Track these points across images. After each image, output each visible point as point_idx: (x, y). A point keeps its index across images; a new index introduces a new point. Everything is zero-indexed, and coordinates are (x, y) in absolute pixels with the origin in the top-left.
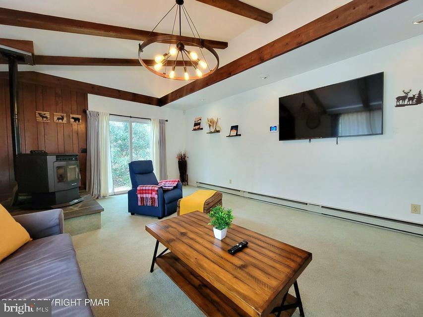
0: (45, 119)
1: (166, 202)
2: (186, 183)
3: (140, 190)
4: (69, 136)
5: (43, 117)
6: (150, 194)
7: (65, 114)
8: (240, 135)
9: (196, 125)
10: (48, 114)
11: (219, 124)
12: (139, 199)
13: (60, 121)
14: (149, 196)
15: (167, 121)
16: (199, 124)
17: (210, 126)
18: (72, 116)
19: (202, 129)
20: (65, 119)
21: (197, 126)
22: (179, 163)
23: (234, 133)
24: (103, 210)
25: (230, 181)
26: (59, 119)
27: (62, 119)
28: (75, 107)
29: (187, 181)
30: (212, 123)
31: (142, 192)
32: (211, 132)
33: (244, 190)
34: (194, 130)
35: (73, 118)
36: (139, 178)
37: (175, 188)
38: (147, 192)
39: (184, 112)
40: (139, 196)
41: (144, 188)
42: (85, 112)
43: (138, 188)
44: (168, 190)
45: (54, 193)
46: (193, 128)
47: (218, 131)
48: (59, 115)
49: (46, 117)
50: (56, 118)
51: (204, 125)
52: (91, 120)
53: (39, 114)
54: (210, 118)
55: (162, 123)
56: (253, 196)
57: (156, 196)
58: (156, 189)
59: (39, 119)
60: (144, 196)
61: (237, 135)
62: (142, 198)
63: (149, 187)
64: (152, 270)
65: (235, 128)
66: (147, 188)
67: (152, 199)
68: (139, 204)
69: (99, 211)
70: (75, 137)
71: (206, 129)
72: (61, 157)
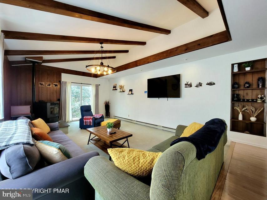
0: (42, 85)
1: (96, 123)
2: (109, 116)
3: (85, 118)
4: (53, 93)
5: (41, 85)
6: (89, 120)
7: (51, 83)
8: (133, 94)
9: (114, 87)
10: (43, 83)
11: (125, 88)
12: (84, 122)
13: (49, 86)
14: (89, 121)
15: (100, 85)
16: (115, 87)
17: (120, 89)
18: (54, 84)
19: (117, 90)
20: (51, 85)
22: (106, 106)
23: (130, 93)
24: (69, 126)
25: (129, 115)
26: (48, 85)
27: (50, 85)
28: (55, 80)
29: (109, 115)
30: (121, 87)
31: (86, 119)
32: (121, 92)
33: (134, 120)
34: (113, 90)
35: (54, 85)
36: (84, 113)
37: (100, 118)
38: (88, 119)
39: (109, 80)
40: (84, 121)
41: (87, 117)
42: (60, 81)
43: (84, 117)
44: (97, 119)
45: (49, 119)
46: (112, 89)
47: (124, 91)
48: (48, 83)
49: (43, 85)
50: (47, 85)
51: (118, 88)
52: (63, 85)
53: (40, 83)
54: (120, 85)
55: (97, 86)
56: (138, 123)
57: (92, 121)
58: (92, 118)
59: (40, 85)
60: (87, 121)
61: (132, 94)
62: (86, 122)
63: (89, 117)
64: (88, 144)
65: (131, 90)
66: (88, 117)
67: (90, 122)
68: (84, 124)
69: (68, 126)
70: (55, 93)
71: (119, 90)
72: (52, 104)
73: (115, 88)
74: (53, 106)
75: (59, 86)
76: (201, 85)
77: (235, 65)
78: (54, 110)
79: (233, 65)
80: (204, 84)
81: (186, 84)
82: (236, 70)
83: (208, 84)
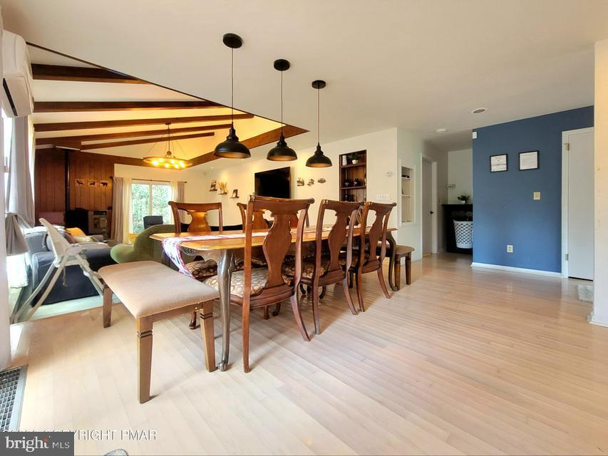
4: (99, 197)
5: (80, 183)
7: (96, 181)
8: (238, 197)
10: (83, 181)
11: (227, 187)
13: (92, 186)
15: (186, 182)
17: (221, 189)
18: (102, 182)
19: (216, 190)
20: (96, 184)
21: (213, 187)
23: (234, 195)
26: (91, 184)
27: (94, 184)
28: (103, 175)
30: (222, 186)
32: (221, 194)
42: (112, 178)
46: (210, 189)
47: (226, 193)
48: (92, 181)
49: (82, 183)
50: (89, 184)
51: (218, 187)
52: (116, 183)
53: (77, 181)
54: (221, 182)
55: (181, 185)
59: (77, 185)
61: (236, 197)
65: (235, 191)
70: (103, 197)
71: (219, 191)
72: (97, 212)
73: (213, 188)
74: (97, 216)
75: (110, 185)
76: (313, 183)
77: (344, 157)
78: (99, 223)
79: (341, 156)
80: (316, 182)
81: (298, 182)
82: (345, 163)
83: (319, 181)
